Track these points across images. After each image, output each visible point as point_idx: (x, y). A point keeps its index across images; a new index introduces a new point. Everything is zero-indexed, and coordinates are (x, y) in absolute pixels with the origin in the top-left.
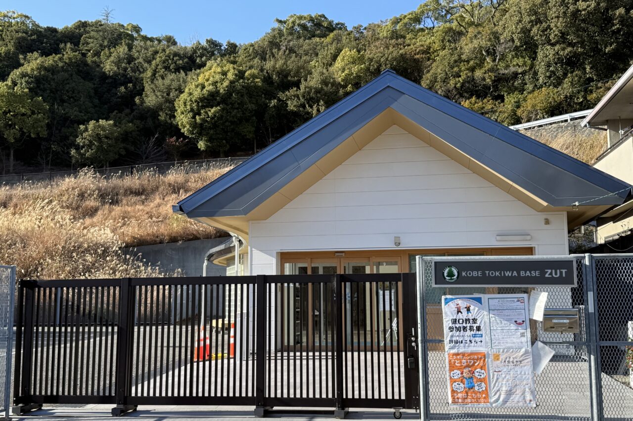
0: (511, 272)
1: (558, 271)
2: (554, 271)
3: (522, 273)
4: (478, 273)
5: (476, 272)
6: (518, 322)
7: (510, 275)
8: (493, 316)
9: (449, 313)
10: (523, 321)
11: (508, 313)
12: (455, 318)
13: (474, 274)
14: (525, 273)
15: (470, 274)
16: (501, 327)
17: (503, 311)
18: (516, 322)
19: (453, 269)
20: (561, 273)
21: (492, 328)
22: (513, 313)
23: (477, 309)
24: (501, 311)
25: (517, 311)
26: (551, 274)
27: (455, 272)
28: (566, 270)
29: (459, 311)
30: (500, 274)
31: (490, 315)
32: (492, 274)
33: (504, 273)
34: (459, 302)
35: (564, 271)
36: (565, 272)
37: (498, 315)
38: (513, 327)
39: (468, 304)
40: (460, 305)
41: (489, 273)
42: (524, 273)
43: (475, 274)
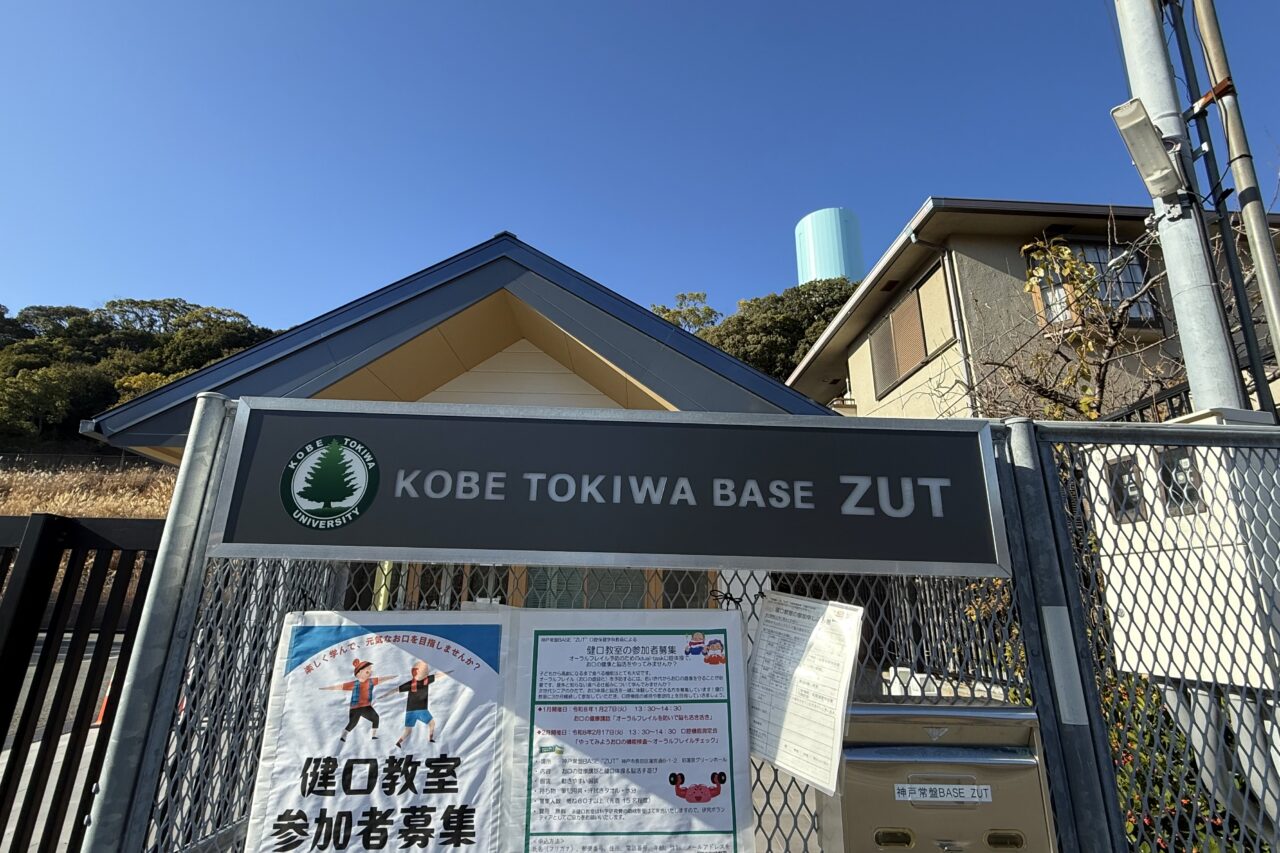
0: (663, 482)
1: (907, 486)
2: (883, 484)
3: (722, 491)
4: (482, 484)
5: (475, 477)
6: (686, 785)
7: (657, 498)
8: (551, 741)
9: (299, 722)
10: (719, 778)
11: (639, 726)
12: (327, 752)
13: (462, 484)
14: (739, 491)
15: (438, 485)
16: (592, 815)
17: (608, 711)
18: (676, 779)
19: (348, 455)
20: (922, 495)
21: (537, 824)
22: (665, 726)
23: (466, 693)
24: (596, 711)
25: (686, 709)
26: (870, 498)
27: (358, 473)
28: (946, 483)
29: (362, 710)
30: (606, 489)
31: (537, 738)
32: (562, 488)
33: (626, 488)
34: (376, 651)
35: (935, 485)
36: (943, 489)
37: (581, 738)
38: (660, 812)
39: (422, 666)
40: (375, 672)
41: (543, 486)
42: (729, 492)
43: (466, 485)
